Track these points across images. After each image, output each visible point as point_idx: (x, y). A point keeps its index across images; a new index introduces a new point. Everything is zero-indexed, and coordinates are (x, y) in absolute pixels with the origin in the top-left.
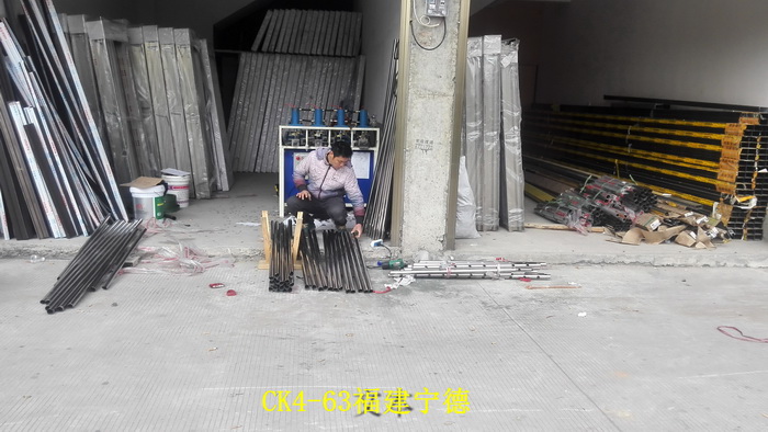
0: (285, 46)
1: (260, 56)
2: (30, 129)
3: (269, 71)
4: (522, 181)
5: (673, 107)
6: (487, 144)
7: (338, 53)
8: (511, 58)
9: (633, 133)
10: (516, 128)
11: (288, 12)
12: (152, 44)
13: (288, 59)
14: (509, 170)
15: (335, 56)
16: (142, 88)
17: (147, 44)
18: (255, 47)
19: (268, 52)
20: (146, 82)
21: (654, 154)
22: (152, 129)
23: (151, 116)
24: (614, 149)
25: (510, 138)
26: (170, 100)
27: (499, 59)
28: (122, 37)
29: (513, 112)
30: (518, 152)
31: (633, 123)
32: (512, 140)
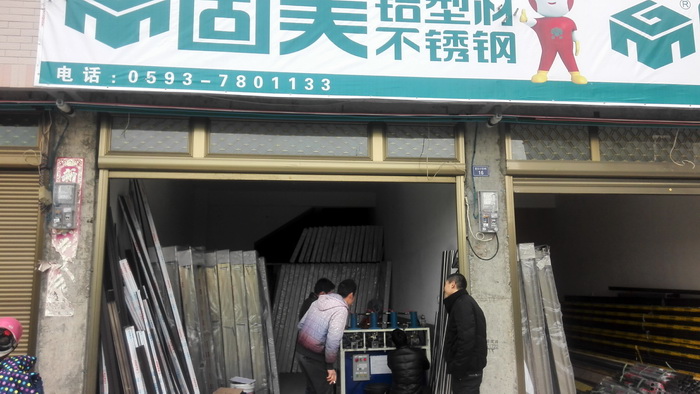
0: (319, 257)
1: (298, 266)
2: (140, 351)
3: (305, 279)
4: (572, 374)
5: (683, 296)
6: (534, 339)
7: (364, 259)
8: (545, 262)
9: (647, 320)
10: (558, 323)
11: (321, 228)
12: (223, 265)
13: (322, 268)
14: (558, 363)
15: (362, 262)
16: (213, 304)
17: (219, 266)
18: (293, 259)
19: (304, 263)
20: (217, 298)
21: (674, 340)
22: (220, 340)
23: (219, 329)
24: (631, 335)
25: (554, 332)
26: (236, 313)
27: (535, 264)
28: (202, 261)
29: (554, 309)
30: (564, 345)
31: (647, 312)
32: (555, 335)
